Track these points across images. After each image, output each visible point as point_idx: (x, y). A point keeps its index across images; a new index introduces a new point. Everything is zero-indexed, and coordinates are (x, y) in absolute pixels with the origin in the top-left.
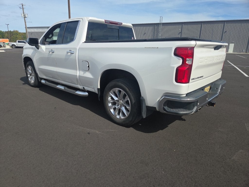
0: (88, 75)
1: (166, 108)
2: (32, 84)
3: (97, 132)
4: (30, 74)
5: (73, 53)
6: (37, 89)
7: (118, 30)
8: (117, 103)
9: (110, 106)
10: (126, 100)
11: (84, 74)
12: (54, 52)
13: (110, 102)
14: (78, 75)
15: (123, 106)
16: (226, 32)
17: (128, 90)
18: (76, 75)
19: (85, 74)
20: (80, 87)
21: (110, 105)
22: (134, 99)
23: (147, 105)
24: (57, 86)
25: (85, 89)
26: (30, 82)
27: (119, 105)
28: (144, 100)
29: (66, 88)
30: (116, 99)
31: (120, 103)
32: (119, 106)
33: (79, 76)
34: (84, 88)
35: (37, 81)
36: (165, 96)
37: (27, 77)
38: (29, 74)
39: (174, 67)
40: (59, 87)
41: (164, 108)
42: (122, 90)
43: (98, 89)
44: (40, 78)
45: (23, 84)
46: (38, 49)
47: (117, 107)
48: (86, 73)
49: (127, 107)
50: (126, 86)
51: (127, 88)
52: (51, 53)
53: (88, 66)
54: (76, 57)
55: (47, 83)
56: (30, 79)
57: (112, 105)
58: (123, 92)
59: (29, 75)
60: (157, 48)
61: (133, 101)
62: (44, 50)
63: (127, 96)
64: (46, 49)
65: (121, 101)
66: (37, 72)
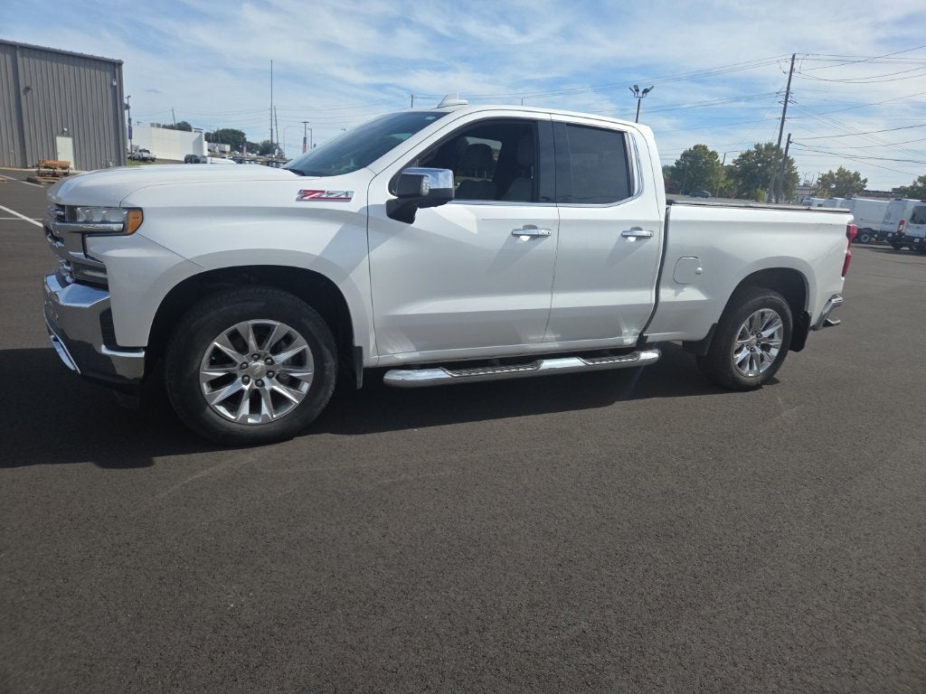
0: (691, 294)
5: (649, 237)
11: (676, 295)
12: (546, 233)
16: (27, 89)
18: (650, 301)
19: (680, 294)
20: (630, 340)
24: (542, 368)
25: (648, 339)
28: (810, 317)
34: (644, 338)
40: (547, 364)
43: (714, 325)
44: (365, 369)
46: (410, 219)
48: (685, 289)
52: (525, 238)
56: (220, 408)
63: (779, 320)
64: (482, 222)
65: (755, 336)
66: (357, 343)
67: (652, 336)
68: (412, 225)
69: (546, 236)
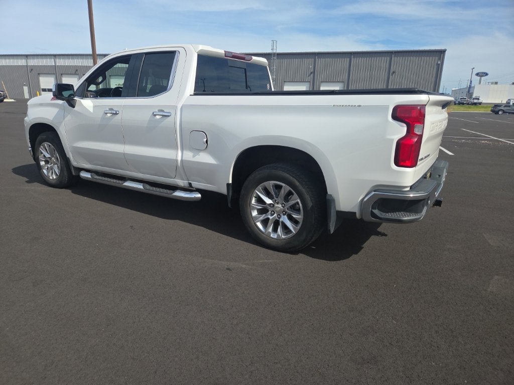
0: (205, 158)
1: (376, 212)
2: (54, 182)
3: (244, 266)
4: (45, 161)
5: (169, 116)
6: (68, 192)
7: (244, 70)
8: (270, 209)
9: (255, 217)
10: (292, 203)
11: (194, 156)
12: (118, 112)
13: (254, 208)
14: (179, 159)
15: (284, 215)
17: (297, 184)
18: (175, 158)
19: (197, 156)
20: (181, 183)
21: (255, 213)
22: (311, 200)
23: (338, 209)
24: (125, 184)
25: (193, 185)
26: (47, 178)
27: (274, 213)
28: (334, 200)
29: (148, 187)
30: (268, 201)
31: (278, 209)
32: (275, 215)
33: (182, 160)
34: (190, 184)
35: (66, 173)
36: (375, 191)
37: (40, 168)
38: (43, 161)
39: (393, 140)
40: (128, 184)
41: (372, 211)
42: (284, 185)
43: (228, 185)
44: (74, 168)
45: (27, 182)
46: (74, 107)
47: (271, 218)
48: (200, 154)
49: (294, 216)
50: (293, 177)
51: (297, 180)
52: (109, 115)
53: (205, 140)
54: (175, 123)
55: (96, 177)
56: (45, 171)
57: (258, 214)
58: (286, 188)
59: (42, 163)
60: (360, 106)
61: (310, 204)
62: (91, 110)
63: (295, 195)
64: (95, 107)
65: (280, 206)
66: (68, 156)
67: (195, 184)
68: (74, 109)
69: (116, 114)
